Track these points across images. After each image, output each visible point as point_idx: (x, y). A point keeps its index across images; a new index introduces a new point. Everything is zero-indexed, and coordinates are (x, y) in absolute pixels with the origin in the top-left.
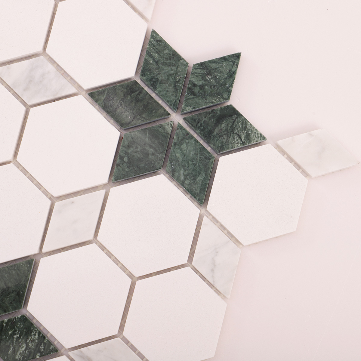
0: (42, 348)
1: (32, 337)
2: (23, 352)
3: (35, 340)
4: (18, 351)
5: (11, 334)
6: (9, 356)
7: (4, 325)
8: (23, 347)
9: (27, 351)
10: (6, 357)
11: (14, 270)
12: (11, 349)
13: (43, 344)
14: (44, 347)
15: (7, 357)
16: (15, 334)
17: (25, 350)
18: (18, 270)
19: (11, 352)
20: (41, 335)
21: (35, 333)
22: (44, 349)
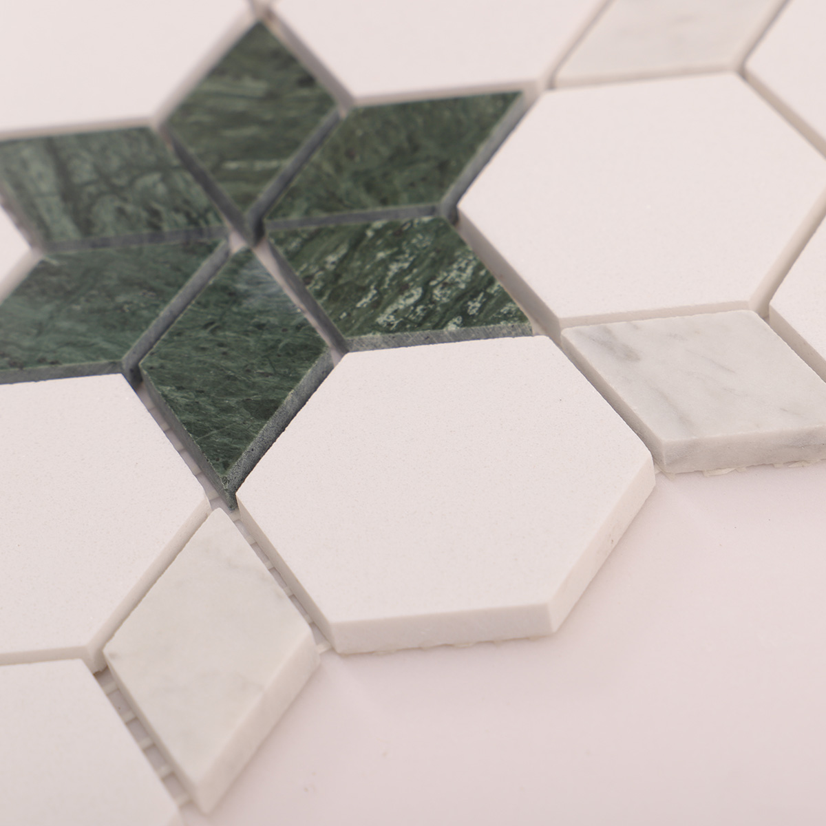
0: (474, 306)
1: (448, 275)
2: (407, 309)
3: (458, 283)
4: (390, 303)
5: (383, 261)
6: (355, 313)
7: (370, 233)
8: (412, 295)
9: (419, 309)
10: (344, 314)
11: (451, 110)
12: (370, 295)
13: (481, 295)
14: (484, 305)
15: (349, 315)
16: (398, 261)
17: (416, 304)
18: (465, 111)
19: (365, 303)
20: (482, 273)
21: (463, 265)
22: (480, 310)
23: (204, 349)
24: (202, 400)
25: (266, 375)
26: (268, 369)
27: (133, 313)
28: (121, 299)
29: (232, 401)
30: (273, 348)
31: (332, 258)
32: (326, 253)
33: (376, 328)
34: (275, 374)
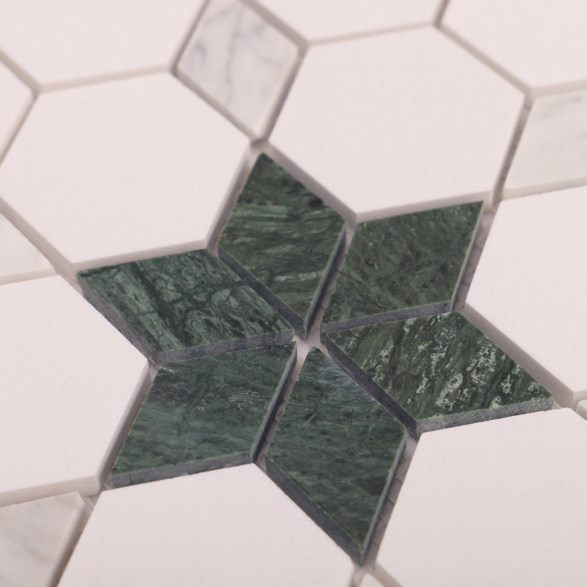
0: (506, 386)
1: (478, 361)
2: (456, 392)
3: (487, 367)
4: (441, 388)
5: (424, 353)
6: (417, 398)
7: (407, 330)
8: (456, 381)
9: (465, 391)
10: (410, 400)
11: (434, 220)
12: (424, 383)
13: (509, 376)
14: (513, 385)
15: (413, 400)
16: (435, 352)
17: (462, 388)
18: (445, 221)
19: (422, 389)
20: (504, 358)
21: (486, 352)
22: (513, 388)
23: (311, 438)
24: (324, 481)
25: (367, 456)
26: (367, 452)
27: (247, 411)
28: (233, 399)
29: (347, 481)
30: (365, 433)
31: (384, 353)
32: (378, 349)
33: (437, 410)
34: (373, 455)
